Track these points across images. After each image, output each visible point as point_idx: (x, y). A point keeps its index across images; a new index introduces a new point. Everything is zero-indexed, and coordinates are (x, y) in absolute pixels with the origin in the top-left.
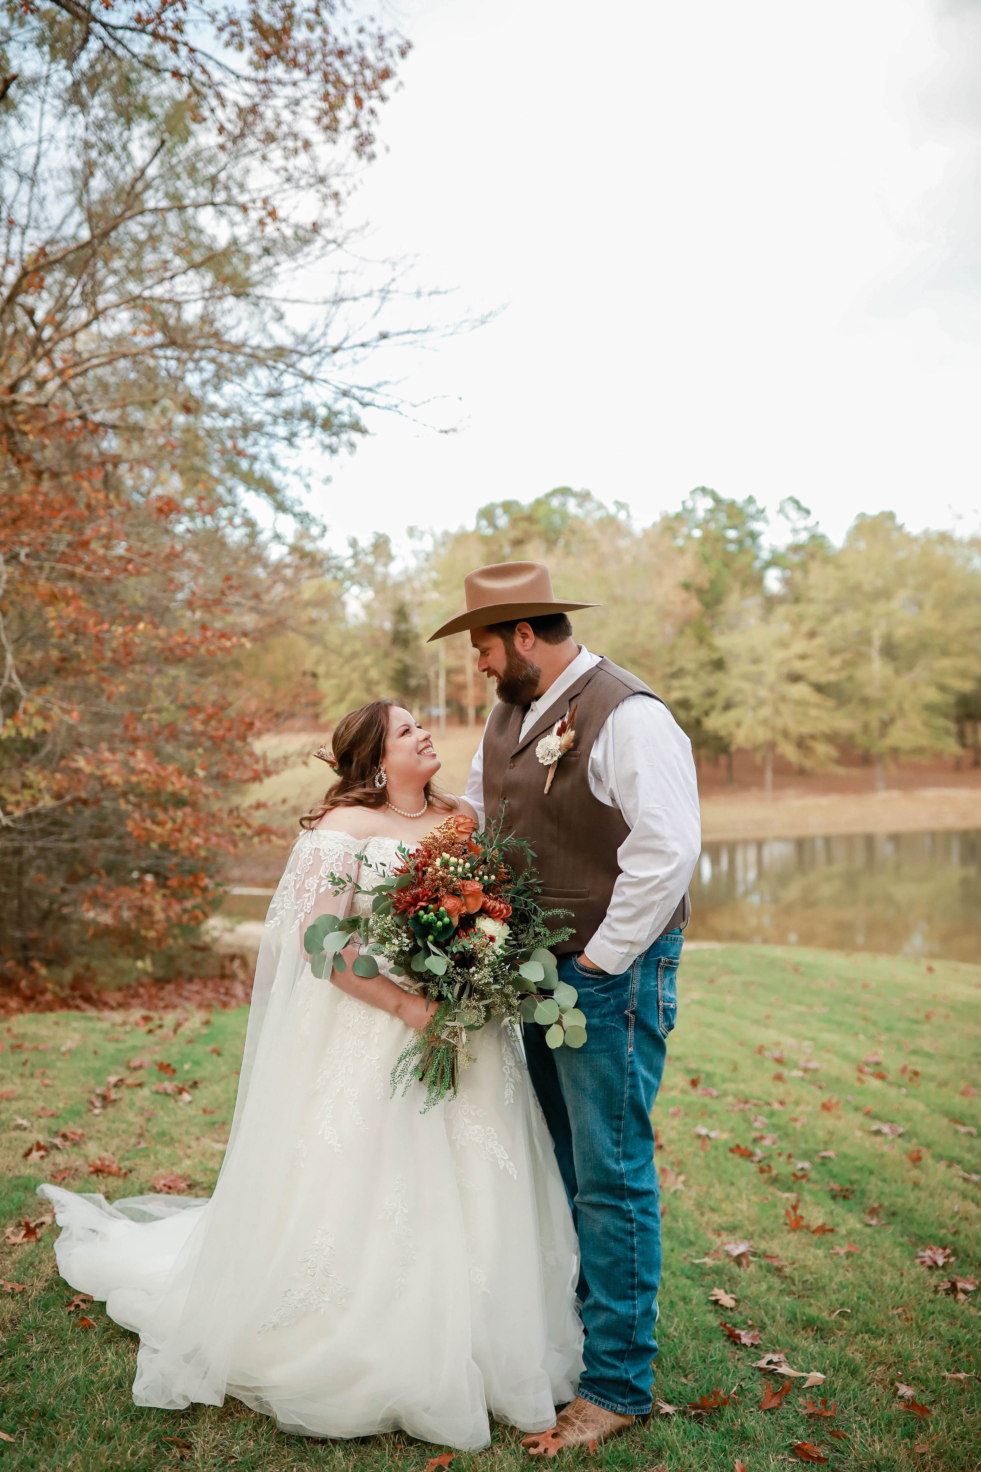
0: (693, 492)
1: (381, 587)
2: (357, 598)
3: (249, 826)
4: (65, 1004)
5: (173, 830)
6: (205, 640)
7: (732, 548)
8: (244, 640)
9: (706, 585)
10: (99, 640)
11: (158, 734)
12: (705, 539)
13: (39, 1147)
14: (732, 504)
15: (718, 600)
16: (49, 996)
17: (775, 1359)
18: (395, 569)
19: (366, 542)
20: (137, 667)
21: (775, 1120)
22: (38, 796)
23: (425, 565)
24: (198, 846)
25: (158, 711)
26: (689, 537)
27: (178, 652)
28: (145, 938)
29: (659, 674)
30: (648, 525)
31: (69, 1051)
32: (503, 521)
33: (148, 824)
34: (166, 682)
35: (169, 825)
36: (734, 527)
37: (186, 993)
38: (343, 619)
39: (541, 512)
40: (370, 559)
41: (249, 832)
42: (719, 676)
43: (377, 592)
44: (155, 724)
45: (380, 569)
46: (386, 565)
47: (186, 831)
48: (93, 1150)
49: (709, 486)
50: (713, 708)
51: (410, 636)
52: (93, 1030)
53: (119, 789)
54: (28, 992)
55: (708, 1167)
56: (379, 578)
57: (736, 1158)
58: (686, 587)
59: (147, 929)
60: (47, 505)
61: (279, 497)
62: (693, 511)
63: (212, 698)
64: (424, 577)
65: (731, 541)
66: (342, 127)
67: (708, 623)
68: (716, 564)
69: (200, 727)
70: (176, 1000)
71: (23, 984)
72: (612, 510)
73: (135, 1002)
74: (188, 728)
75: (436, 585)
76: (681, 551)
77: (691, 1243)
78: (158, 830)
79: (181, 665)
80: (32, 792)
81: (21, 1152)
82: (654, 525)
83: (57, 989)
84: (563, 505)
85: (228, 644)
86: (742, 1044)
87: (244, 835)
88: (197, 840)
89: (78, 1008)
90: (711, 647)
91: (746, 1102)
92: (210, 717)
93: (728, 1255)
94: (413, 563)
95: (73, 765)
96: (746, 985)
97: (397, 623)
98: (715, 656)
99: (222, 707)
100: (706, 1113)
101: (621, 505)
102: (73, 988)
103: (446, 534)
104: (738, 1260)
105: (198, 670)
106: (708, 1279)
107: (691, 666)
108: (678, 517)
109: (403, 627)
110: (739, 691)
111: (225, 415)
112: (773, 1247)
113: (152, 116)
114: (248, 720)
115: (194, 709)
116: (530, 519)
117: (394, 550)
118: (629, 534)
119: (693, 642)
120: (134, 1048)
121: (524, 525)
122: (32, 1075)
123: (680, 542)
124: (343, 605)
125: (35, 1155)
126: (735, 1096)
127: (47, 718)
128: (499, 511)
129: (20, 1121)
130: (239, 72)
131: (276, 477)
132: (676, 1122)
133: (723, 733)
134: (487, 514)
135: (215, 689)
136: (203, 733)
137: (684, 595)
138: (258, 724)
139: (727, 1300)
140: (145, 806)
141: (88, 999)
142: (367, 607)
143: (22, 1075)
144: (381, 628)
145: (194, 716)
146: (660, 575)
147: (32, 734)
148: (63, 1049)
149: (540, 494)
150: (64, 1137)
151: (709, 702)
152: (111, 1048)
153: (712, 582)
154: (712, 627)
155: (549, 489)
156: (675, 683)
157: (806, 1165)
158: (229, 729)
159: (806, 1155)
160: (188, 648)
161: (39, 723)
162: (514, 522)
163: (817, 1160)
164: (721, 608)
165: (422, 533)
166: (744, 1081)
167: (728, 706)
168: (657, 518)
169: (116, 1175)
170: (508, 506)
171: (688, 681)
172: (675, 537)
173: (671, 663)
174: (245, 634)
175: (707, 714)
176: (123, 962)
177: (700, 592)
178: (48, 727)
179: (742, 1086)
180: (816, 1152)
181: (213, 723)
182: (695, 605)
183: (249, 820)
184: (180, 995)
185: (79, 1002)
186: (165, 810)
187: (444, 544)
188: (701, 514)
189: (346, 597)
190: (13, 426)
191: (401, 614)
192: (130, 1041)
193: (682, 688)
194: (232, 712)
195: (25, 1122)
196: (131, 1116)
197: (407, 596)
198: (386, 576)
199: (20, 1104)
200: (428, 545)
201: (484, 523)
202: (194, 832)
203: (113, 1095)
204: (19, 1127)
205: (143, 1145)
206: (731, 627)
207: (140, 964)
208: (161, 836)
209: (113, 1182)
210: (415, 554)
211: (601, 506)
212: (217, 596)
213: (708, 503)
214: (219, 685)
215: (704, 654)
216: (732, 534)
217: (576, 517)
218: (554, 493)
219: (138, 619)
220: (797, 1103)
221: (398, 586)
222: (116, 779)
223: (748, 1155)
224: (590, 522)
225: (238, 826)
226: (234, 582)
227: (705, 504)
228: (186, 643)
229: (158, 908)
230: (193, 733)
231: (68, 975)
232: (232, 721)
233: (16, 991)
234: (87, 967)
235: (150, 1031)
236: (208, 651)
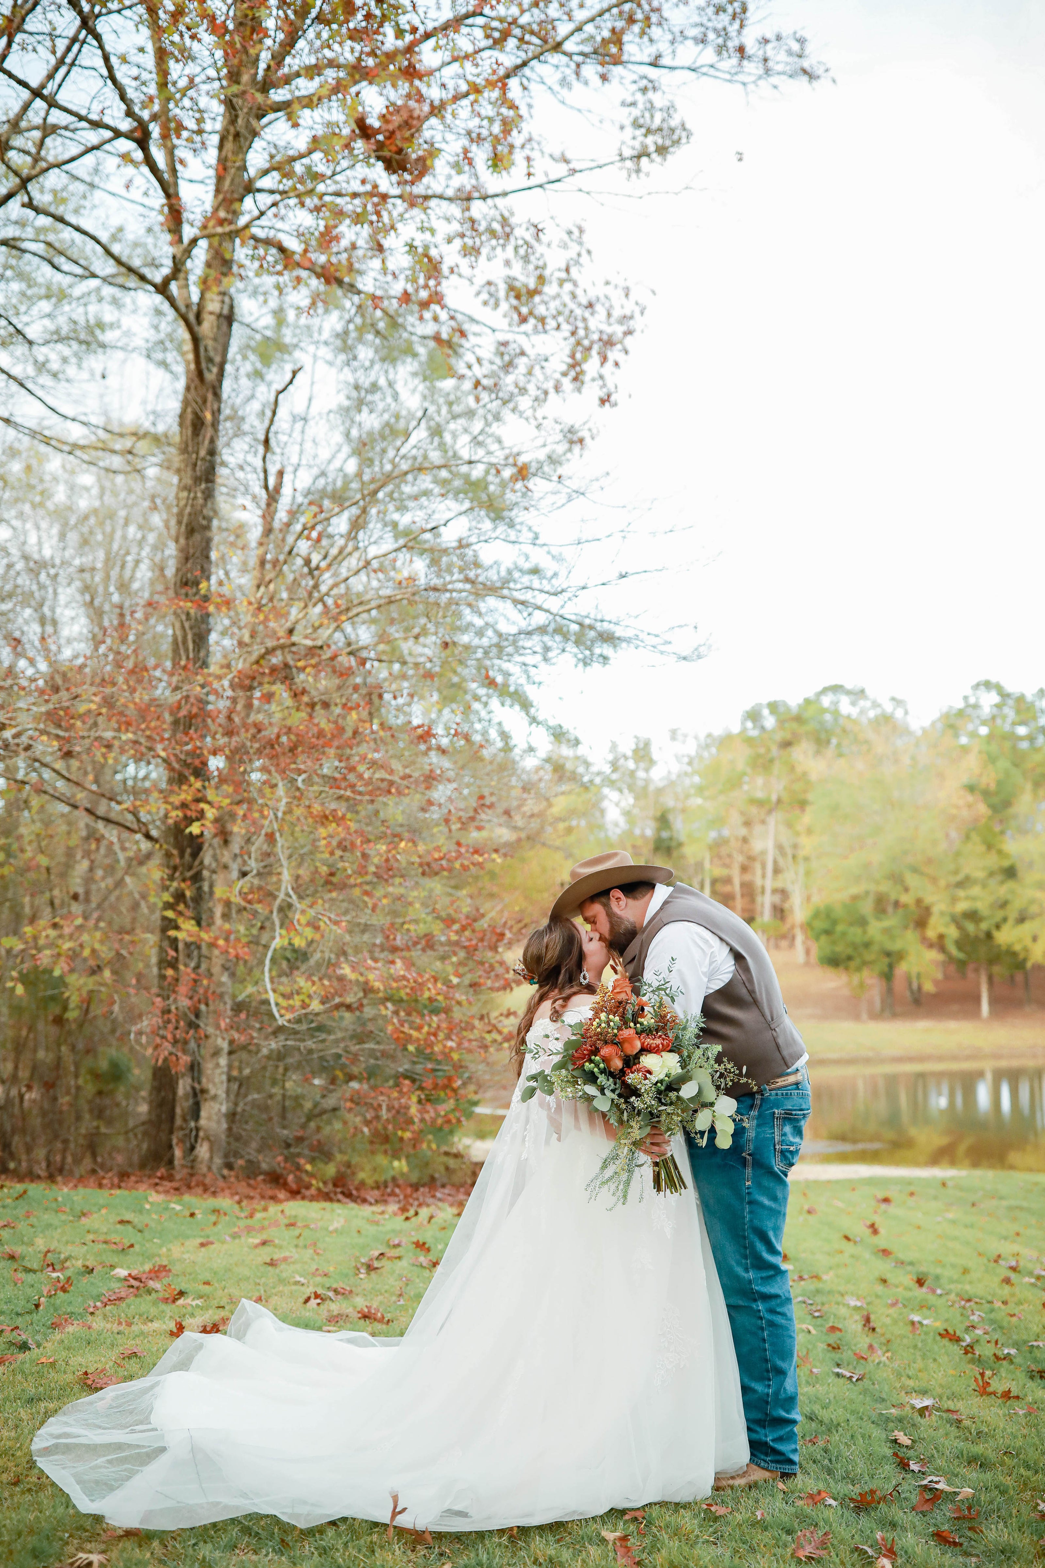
0: (977, 686)
1: (641, 792)
2: (617, 805)
3: (500, 1032)
4: (327, 1197)
5: (429, 1033)
6: (460, 855)
7: (1024, 745)
8: (494, 856)
9: (993, 787)
10: (365, 856)
11: (415, 944)
12: (990, 737)
13: (317, 1296)
14: (1021, 699)
15: (1007, 804)
16: (313, 1191)
17: (936, 1479)
18: (658, 775)
19: (627, 747)
20: (397, 880)
21: (992, 1316)
22: (307, 1001)
23: (689, 769)
24: (451, 1049)
25: (416, 921)
26: (974, 735)
27: (434, 865)
28: (401, 1139)
29: (942, 883)
30: (927, 723)
31: (336, 1231)
32: (770, 722)
33: (406, 1029)
34: (424, 894)
35: (426, 1029)
36: (1023, 723)
37: (438, 1195)
38: (601, 827)
39: (810, 713)
40: (631, 765)
41: (499, 1038)
42: (1010, 884)
43: (636, 798)
44: (413, 934)
45: (641, 774)
46: (647, 770)
47: (441, 1036)
48: (360, 1302)
49: (994, 680)
50: (1005, 920)
51: (673, 844)
52: (356, 1216)
53: (381, 995)
54: (294, 1186)
55: (915, 1347)
56: (640, 783)
57: (945, 1341)
58: (971, 788)
59: (403, 1130)
60: (321, 734)
61: (532, 711)
62: (976, 706)
63: (465, 910)
64: (687, 782)
65: (1021, 738)
66: (587, 378)
67: (997, 829)
68: (1003, 764)
69: (454, 937)
70: (430, 1200)
71: (291, 1178)
72: (889, 707)
73: (391, 1199)
74: (443, 939)
75: (700, 790)
76: (965, 750)
77: (883, 1400)
78: (414, 1033)
79: (437, 878)
80: (301, 997)
81: (302, 1300)
82: (933, 724)
83: (321, 1185)
84: (836, 703)
85: (481, 859)
86: (980, 1255)
87: (495, 1041)
88: (450, 1044)
89: (339, 1201)
90: (1000, 852)
91: (969, 1300)
92: (464, 928)
93: (913, 1407)
94: (675, 768)
95: (339, 972)
96: (1011, 1208)
97: (659, 830)
98: (1006, 863)
99: (475, 917)
100: (923, 1306)
101: (897, 702)
102: (335, 1185)
103: (709, 735)
104: (922, 1411)
105: (453, 882)
106: (891, 1425)
107: (980, 874)
108: (961, 713)
109: (665, 834)
110: (1032, 901)
111: (480, 633)
112: (959, 1405)
113: (415, 355)
114: (498, 931)
115: (449, 921)
116: (798, 719)
117: (655, 754)
118: (906, 731)
119: (982, 848)
120: (393, 1231)
121: (794, 725)
122: (305, 1247)
123: (964, 740)
124: (603, 812)
125: (313, 1302)
126: (958, 1295)
127: (317, 928)
128: (766, 712)
129: (298, 1278)
130: (495, 326)
131: (531, 692)
132: (892, 1311)
133: (1017, 948)
134: (754, 715)
135: (469, 901)
136: (457, 943)
137: (970, 798)
138: (508, 935)
139: (904, 1440)
140: (402, 1014)
141: (349, 1195)
142: (627, 814)
143: (296, 1246)
144: (643, 836)
145: (449, 927)
146: (941, 776)
147: (303, 944)
148: (331, 1228)
149: (810, 694)
150: (336, 1291)
151: (1000, 914)
152: (372, 1229)
153: (999, 783)
154: (1002, 833)
155: (819, 688)
156: (961, 893)
157: (1013, 1351)
158: (482, 940)
159: (1016, 1345)
160: (444, 862)
161: (309, 933)
162: (781, 722)
163: (1025, 1348)
164: (1011, 811)
165: (685, 736)
166: (971, 1283)
167: (1022, 919)
168: (936, 715)
169: (381, 1320)
170: (773, 707)
171: (976, 891)
172: (957, 736)
173: (956, 872)
174: (496, 851)
175: (998, 927)
176: (382, 1160)
177: (986, 794)
178: (317, 937)
179: (968, 1287)
180: (1025, 1342)
181: (467, 933)
182: (982, 809)
183: (499, 1026)
184: (434, 1196)
185: (340, 1197)
186: (422, 1016)
187: (707, 746)
188: (986, 710)
189: (605, 804)
190: (291, 663)
191: (663, 820)
192: (389, 1226)
193: (967, 898)
194: (484, 924)
195: (302, 1280)
196: (391, 1281)
197: (670, 802)
198: (647, 781)
199: (298, 1267)
200: (691, 748)
201: (749, 724)
202: (448, 1037)
203: (376, 1264)
204: (297, 1283)
205: (402, 1302)
206: (1023, 831)
207: (396, 1164)
208: (418, 1040)
209: (378, 1326)
210: (678, 758)
211: (875, 705)
212: (471, 814)
213: (993, 698)
214: (471, 897)
215: (993, 861)
216: (1022, 731)
217: (848, 717)
218: (825, 691)
219: (398, 836)
220: (1019, 1303)
221: (659, 791)
222: (377, 985)
223: (955, 1339)
224: (864, 720)
225: (489, 1032)
226: (487, 802)
227: (989, 700)
228: (441, 859)
229: (414, 1110)
230: (449, 943)
231: (331, 1170)
232: (484, 931)
233: (285, 1185)
234: (348, 1165)
235: (407, 1219)
236: (462, 865)
